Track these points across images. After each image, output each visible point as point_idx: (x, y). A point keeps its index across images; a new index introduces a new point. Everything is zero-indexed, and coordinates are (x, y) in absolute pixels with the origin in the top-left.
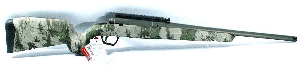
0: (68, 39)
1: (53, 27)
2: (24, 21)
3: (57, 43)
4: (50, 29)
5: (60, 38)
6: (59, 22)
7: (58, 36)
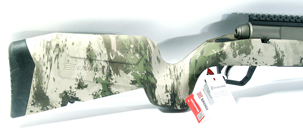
0: (150, 77)
1: (119, 54)
2: (52, 43)
3: (124, 87)
4: (112, 58)
5: (132, 78)
6: (130, 42)
7: (130, 74)
